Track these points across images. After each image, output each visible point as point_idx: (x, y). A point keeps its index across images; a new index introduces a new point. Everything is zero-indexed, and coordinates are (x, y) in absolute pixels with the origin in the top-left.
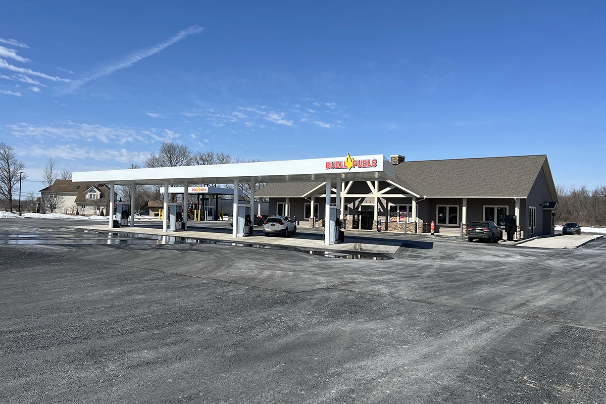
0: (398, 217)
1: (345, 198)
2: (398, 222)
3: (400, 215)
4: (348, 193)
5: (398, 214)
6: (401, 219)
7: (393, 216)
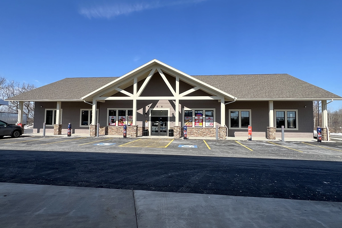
0: (194, 123)
1: (138, 102)
2: (193, 127)
3: (195, 120)
4: (142, 95)
5: (194, 120)
6: (197, 124)
7: (188, 121)
